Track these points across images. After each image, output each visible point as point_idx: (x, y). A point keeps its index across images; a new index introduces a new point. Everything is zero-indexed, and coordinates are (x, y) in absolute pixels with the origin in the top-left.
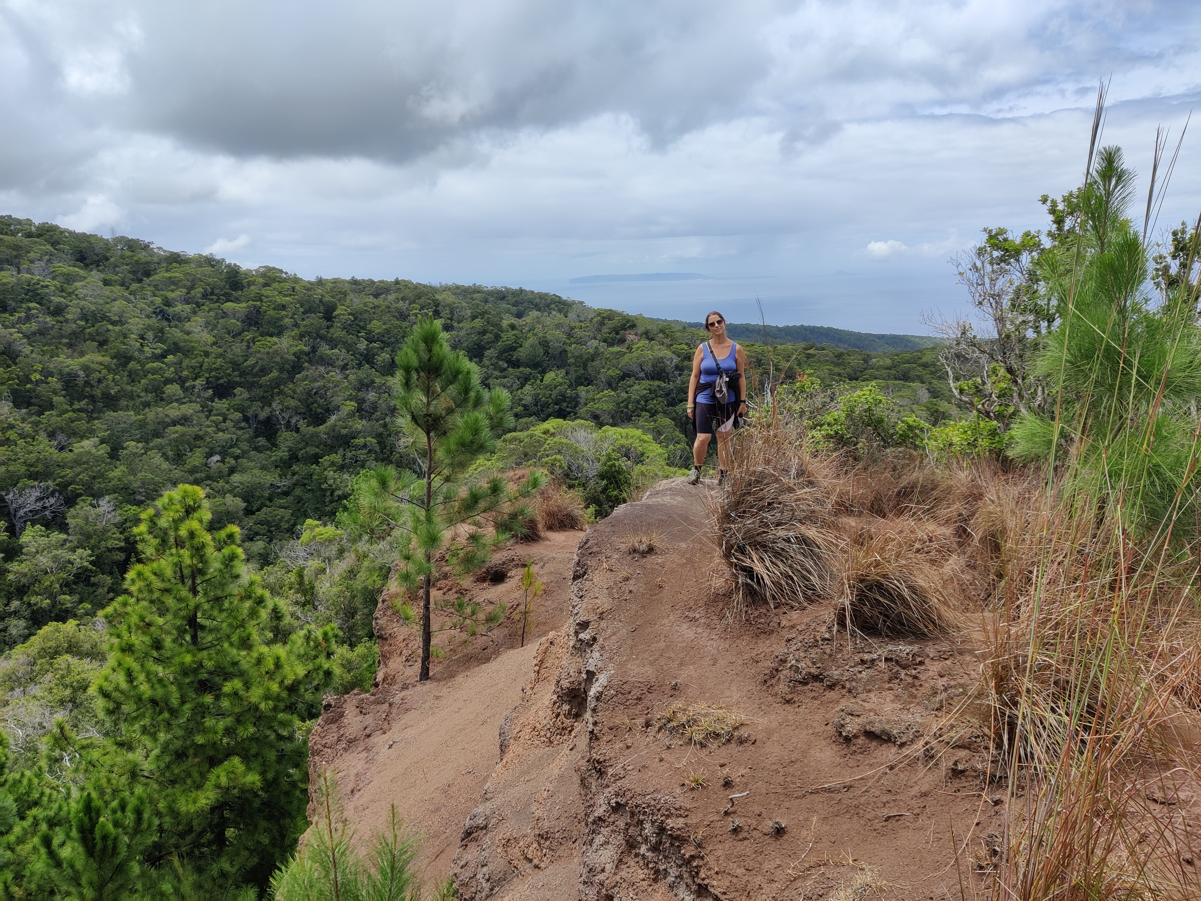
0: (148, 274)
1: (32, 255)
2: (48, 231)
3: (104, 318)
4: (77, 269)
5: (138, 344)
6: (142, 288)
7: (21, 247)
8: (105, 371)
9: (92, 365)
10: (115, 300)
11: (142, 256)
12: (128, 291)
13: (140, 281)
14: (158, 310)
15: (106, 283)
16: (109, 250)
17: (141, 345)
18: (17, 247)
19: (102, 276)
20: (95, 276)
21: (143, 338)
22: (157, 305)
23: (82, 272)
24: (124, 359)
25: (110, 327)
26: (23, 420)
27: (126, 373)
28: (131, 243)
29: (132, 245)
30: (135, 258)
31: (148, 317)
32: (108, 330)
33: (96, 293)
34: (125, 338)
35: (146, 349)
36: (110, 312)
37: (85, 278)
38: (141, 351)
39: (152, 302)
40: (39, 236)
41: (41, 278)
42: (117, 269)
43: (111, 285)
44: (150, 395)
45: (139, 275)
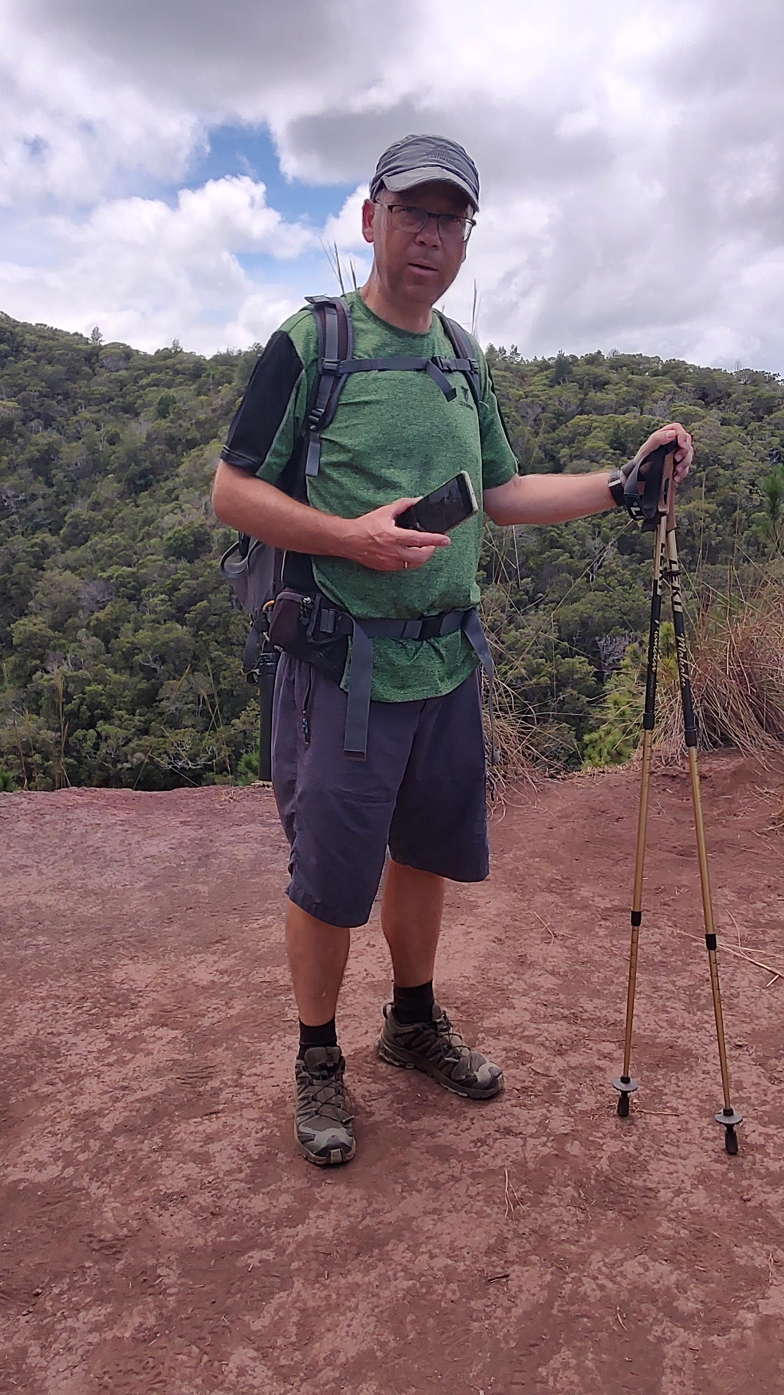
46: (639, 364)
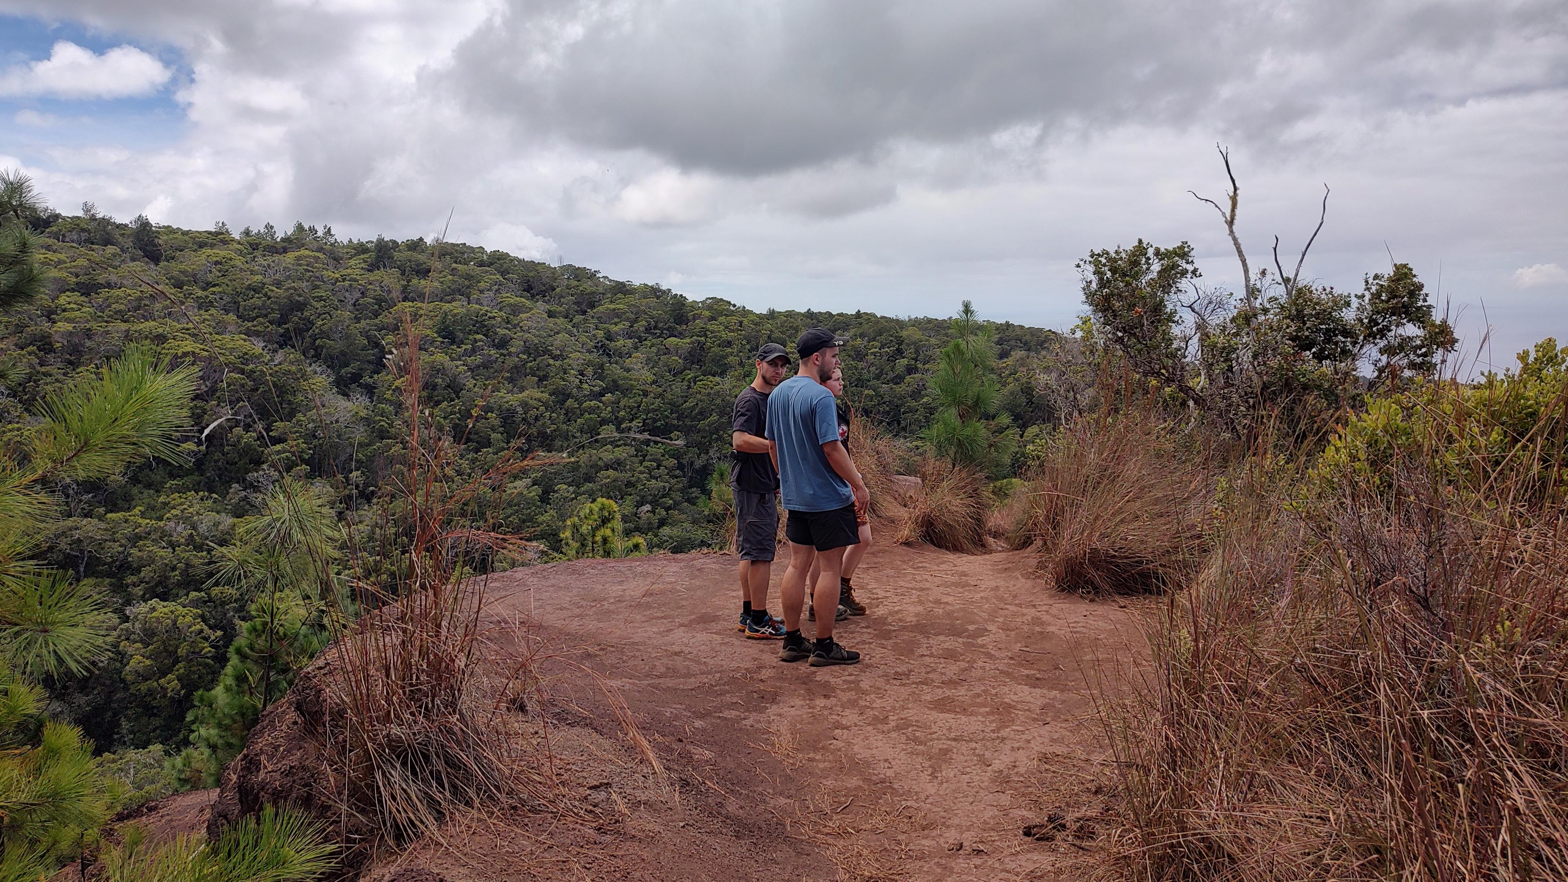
0: (592, 306)
1: (482, 285)
2: (498, 259)
3: (546, 352)
4: (523, 300)
5: (578, 380)
6: (585, 320)
7: (472, 277)
8: (542, 408)
9: (531, 402)
10: (558, 333)
11: (588, 286)
12: (571, 324)
13: (584, 313)
14: (600, 344)
15: (551, 314)
16: (556, 279)
17: (580, 381)
18: (469, 277)
19: (548, 307)
20: (541, 307)
21: (582, 374)
22: (599, 339)
23: (528, 303)
24: (562, 396)
25: (551, 361)
26: (462, 457)
27: (563, 411)
28: (578, 272)
29: (579, 274)
30: (581, 288)
31: (589, 351)
32: (549, 365)
33: (540, 326)
34: (565, 373)
35: (585, 386)
36: (552, 346)
37: (531, 309)
38: (579, 388)
39: (594, 335)
40: (490, 264)
41: (489, 309)
42: (562, 300)
43: (555, 317)
44: (585, 436)
45: (584, 307)
46: (463, 253)
